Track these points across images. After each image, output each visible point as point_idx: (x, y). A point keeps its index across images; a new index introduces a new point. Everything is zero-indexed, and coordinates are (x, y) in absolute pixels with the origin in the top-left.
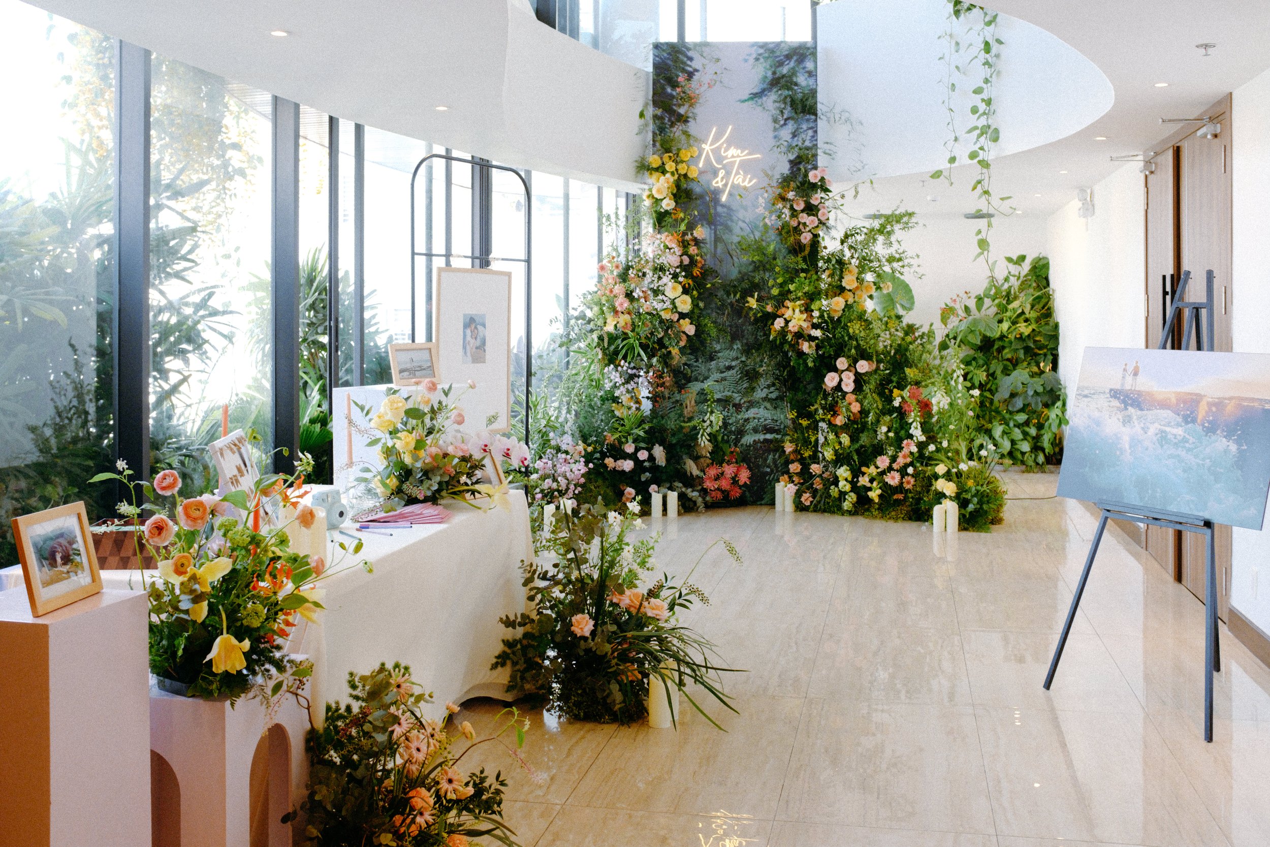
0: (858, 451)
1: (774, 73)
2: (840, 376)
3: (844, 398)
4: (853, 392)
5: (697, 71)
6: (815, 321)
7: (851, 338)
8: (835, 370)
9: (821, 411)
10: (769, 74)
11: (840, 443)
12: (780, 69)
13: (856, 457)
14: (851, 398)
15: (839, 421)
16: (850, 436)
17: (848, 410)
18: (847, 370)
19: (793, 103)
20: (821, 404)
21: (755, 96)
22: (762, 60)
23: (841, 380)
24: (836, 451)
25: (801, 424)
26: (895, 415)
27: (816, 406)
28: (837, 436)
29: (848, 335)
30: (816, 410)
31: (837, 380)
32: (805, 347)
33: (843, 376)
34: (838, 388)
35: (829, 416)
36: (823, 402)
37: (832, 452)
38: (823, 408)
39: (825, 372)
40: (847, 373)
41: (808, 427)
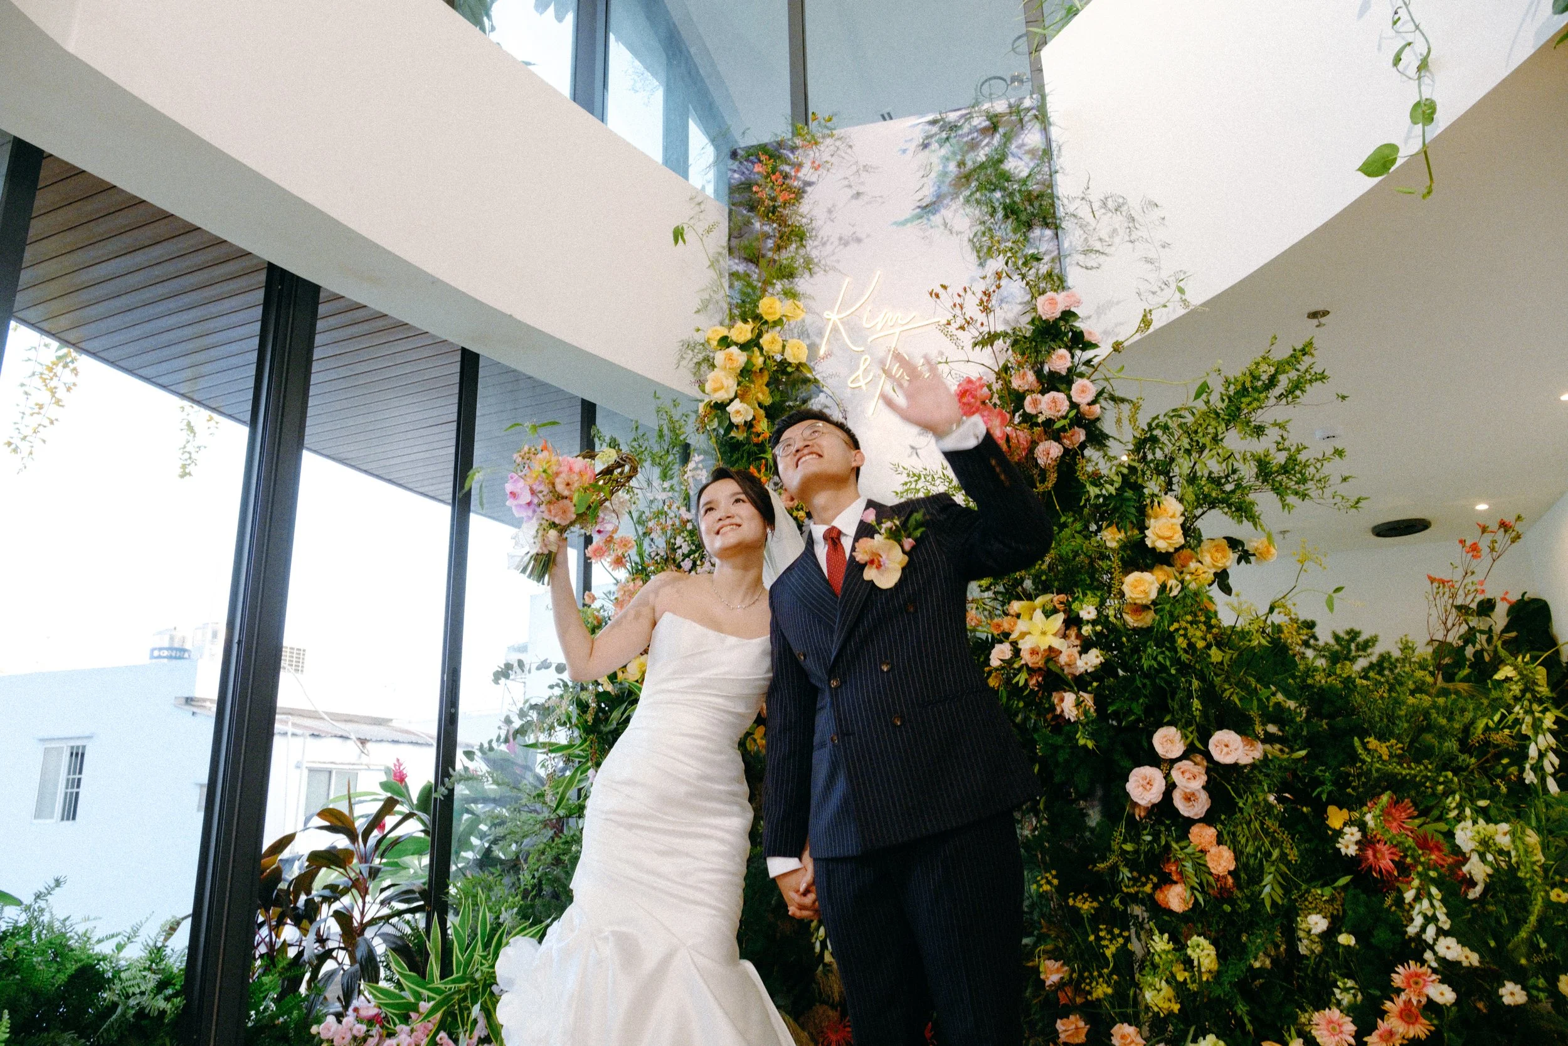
0: (1244, 987)
1: (961, 164)
2: (1167, 776)
3: (1184, 835)
4: (1209, 819)
5: (810, 184)
6: (1086, 630)
7: (1184, 669)
8: (1154, 760)
9: (1125, 873)
10: (952, 167)
11: (1188, 963)
12: (972, 155)
13: (1241, 1009)
14: (1203, 836)
15: (1176, 898)
16: (1214, 943)
17: (1200, 867)
18: (1185, 756)
19: (1011, 211)
20: (1124, 852)
21: (928, 209)
22: (935, 146)
23: (1171, 787)
24: (1180, 989)
25: (1076, 910)
26: (1343, 881)
27: (1113, 859)
28: (1179, 944)
29: (1177, 661)
30: (1114, 870)
31: (1159, 785)
32: (1068, 704)
33: (1175, 775)
34: (1165, 808)
35: (1148, 888)
36: (1128, 847)
37: (1167, 990)
38: (1132, 865)
39: (1126, 763)
40: (1186, 764)
41: (1096, 918)
